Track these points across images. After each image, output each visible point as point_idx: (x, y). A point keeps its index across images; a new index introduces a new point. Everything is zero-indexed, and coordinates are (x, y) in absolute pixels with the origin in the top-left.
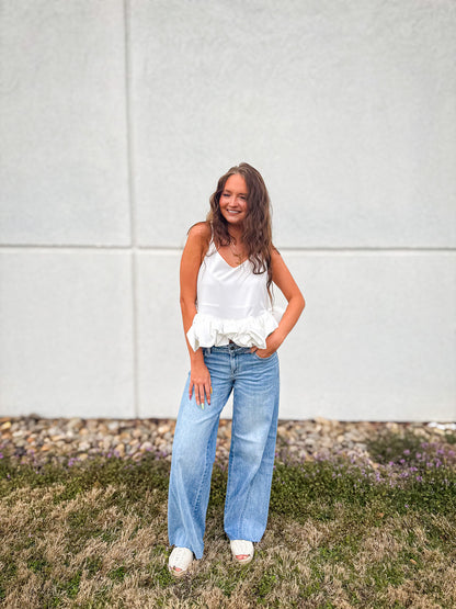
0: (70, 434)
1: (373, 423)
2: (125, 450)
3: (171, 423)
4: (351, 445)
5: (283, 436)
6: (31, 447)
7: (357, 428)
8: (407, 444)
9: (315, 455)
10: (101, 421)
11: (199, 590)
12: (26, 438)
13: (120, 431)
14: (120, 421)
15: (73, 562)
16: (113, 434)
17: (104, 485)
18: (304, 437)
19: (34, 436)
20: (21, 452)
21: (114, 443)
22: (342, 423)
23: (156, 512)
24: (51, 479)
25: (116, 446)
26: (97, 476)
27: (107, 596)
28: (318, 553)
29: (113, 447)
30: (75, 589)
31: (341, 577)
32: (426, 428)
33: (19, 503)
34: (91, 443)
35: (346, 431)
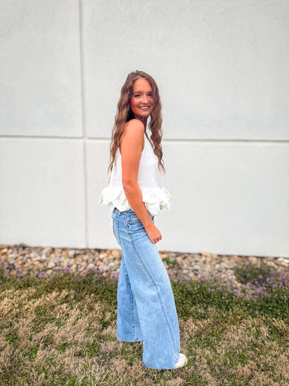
0: (44, 257)
1: (240, 256)
2: (77, 268)
3: (108, 252)
4: (224, 271)
5: (180, 263)
6: (18, 265)
7: (229, 259)
8: (261, 271)
9: (199, 276)
10: (64, 249)
11: (113, 360)
12: (16, 258)
13: (75, 256)
14: (76, 249)
15: (34, 338)
16: (70, 258)
17: (60, 290)
18: (193, 264)
19: (21, 257)
20: (11, 267)
21: (70, 264)
22: (219, 256)
23: (91, 309)
24: (28, 285)
25: (71, 266)
26: (57, 284)
27: (53, 361)
28: (194, 340)
29: (69, 266)
30: (34, 356)
31: (207, 357)
32: (276, 261)
33: (6, 299)
34: (56, 263)
35: (221, 261)
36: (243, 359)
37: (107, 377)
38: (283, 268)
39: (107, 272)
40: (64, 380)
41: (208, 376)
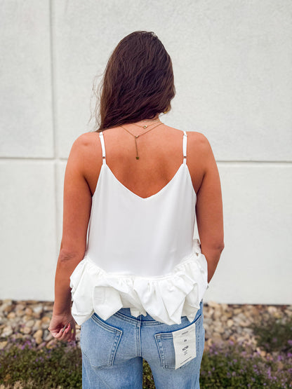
2: (42, 337)
4: (239, 330)
7: (243, 312)
9: (210, 341)
10: (28, 304)
13: (42, 315)
14: (44, 303)
16: (36, 319)
21: (34, 329)
22: (230, 306)
25: (35, 331)
29: (32, 333)
34: (13, 329)
35: (234, 315)
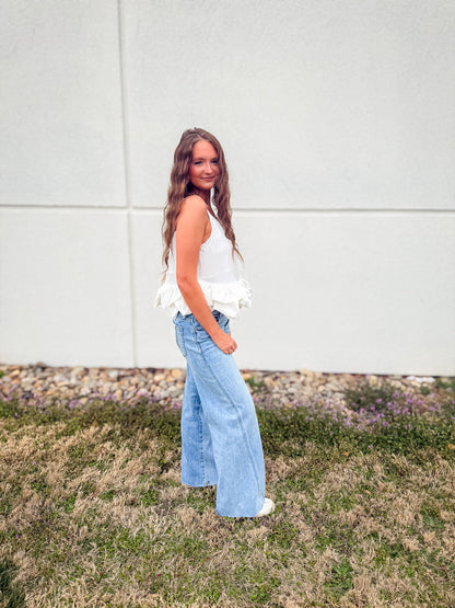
0: (73, 381)
1: (354, 375)
2: (123, 395)
3: (166, 373)
4: (330, 394)
5: (268, 385)
6: (37, 392)
7: (338, 379)
8: (381, 394)
9: (295, 402)
10: (102, 370)
11: (176, 510)
12: (33, 383)
13: (119, 378)
14: (119, 369)
15: (70, 485)
16: (113, 381)
17: (101, 424)
18: (287, 386)
19: (41, 382)
20: (28, 396)
21: (113, 389)
22: (324, 374)
23: (145, 447)
24: (54, 419)
25: (114, 392)
26: (95, 416)
27: (98, 512)
28: (284, 484)
29: (111, 392)
30: (71, 506)
31: (301, 502)
32: (404, 381)
33: (25, 437)
34: (91, 389)
35: (327, 382)
36: (347, 504)
37: (169, 529)
38: (413, 390)
39: (166, 399)
40: (114, 533)
41: (302, 525)
